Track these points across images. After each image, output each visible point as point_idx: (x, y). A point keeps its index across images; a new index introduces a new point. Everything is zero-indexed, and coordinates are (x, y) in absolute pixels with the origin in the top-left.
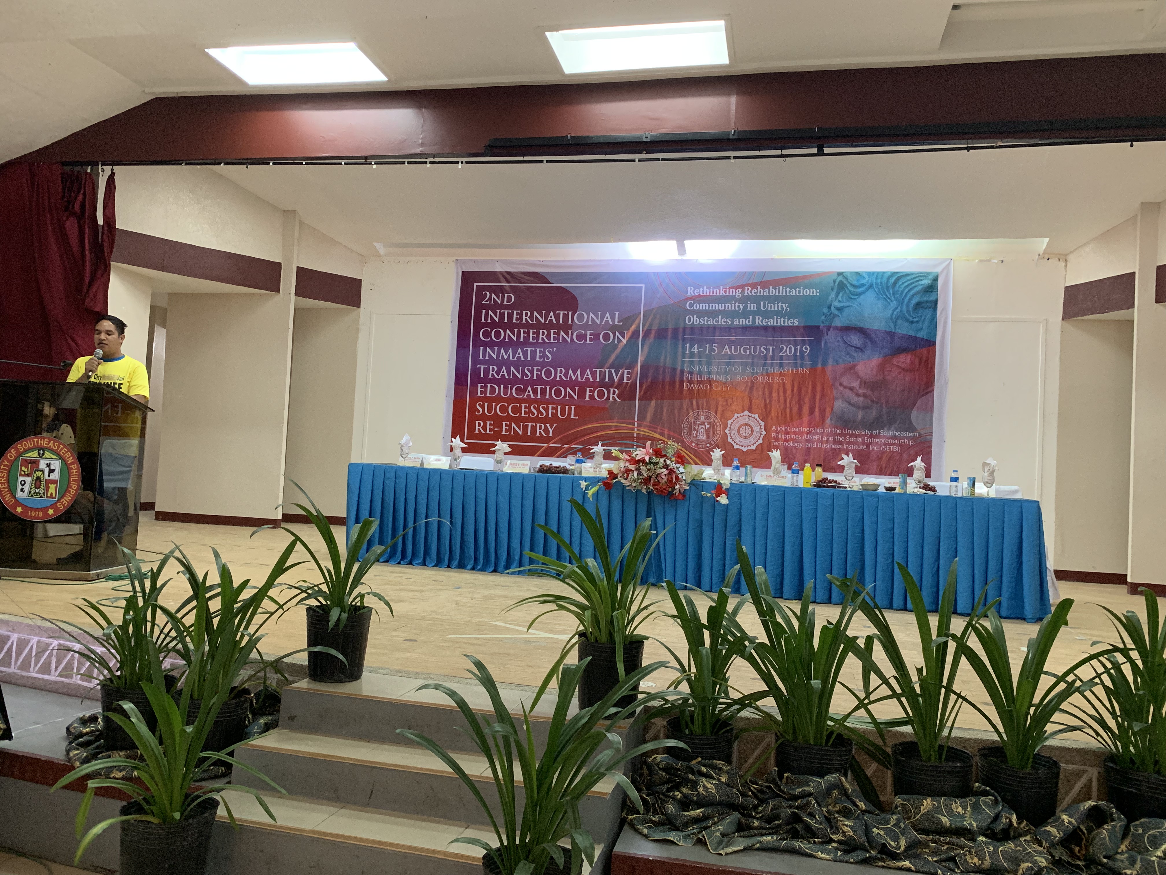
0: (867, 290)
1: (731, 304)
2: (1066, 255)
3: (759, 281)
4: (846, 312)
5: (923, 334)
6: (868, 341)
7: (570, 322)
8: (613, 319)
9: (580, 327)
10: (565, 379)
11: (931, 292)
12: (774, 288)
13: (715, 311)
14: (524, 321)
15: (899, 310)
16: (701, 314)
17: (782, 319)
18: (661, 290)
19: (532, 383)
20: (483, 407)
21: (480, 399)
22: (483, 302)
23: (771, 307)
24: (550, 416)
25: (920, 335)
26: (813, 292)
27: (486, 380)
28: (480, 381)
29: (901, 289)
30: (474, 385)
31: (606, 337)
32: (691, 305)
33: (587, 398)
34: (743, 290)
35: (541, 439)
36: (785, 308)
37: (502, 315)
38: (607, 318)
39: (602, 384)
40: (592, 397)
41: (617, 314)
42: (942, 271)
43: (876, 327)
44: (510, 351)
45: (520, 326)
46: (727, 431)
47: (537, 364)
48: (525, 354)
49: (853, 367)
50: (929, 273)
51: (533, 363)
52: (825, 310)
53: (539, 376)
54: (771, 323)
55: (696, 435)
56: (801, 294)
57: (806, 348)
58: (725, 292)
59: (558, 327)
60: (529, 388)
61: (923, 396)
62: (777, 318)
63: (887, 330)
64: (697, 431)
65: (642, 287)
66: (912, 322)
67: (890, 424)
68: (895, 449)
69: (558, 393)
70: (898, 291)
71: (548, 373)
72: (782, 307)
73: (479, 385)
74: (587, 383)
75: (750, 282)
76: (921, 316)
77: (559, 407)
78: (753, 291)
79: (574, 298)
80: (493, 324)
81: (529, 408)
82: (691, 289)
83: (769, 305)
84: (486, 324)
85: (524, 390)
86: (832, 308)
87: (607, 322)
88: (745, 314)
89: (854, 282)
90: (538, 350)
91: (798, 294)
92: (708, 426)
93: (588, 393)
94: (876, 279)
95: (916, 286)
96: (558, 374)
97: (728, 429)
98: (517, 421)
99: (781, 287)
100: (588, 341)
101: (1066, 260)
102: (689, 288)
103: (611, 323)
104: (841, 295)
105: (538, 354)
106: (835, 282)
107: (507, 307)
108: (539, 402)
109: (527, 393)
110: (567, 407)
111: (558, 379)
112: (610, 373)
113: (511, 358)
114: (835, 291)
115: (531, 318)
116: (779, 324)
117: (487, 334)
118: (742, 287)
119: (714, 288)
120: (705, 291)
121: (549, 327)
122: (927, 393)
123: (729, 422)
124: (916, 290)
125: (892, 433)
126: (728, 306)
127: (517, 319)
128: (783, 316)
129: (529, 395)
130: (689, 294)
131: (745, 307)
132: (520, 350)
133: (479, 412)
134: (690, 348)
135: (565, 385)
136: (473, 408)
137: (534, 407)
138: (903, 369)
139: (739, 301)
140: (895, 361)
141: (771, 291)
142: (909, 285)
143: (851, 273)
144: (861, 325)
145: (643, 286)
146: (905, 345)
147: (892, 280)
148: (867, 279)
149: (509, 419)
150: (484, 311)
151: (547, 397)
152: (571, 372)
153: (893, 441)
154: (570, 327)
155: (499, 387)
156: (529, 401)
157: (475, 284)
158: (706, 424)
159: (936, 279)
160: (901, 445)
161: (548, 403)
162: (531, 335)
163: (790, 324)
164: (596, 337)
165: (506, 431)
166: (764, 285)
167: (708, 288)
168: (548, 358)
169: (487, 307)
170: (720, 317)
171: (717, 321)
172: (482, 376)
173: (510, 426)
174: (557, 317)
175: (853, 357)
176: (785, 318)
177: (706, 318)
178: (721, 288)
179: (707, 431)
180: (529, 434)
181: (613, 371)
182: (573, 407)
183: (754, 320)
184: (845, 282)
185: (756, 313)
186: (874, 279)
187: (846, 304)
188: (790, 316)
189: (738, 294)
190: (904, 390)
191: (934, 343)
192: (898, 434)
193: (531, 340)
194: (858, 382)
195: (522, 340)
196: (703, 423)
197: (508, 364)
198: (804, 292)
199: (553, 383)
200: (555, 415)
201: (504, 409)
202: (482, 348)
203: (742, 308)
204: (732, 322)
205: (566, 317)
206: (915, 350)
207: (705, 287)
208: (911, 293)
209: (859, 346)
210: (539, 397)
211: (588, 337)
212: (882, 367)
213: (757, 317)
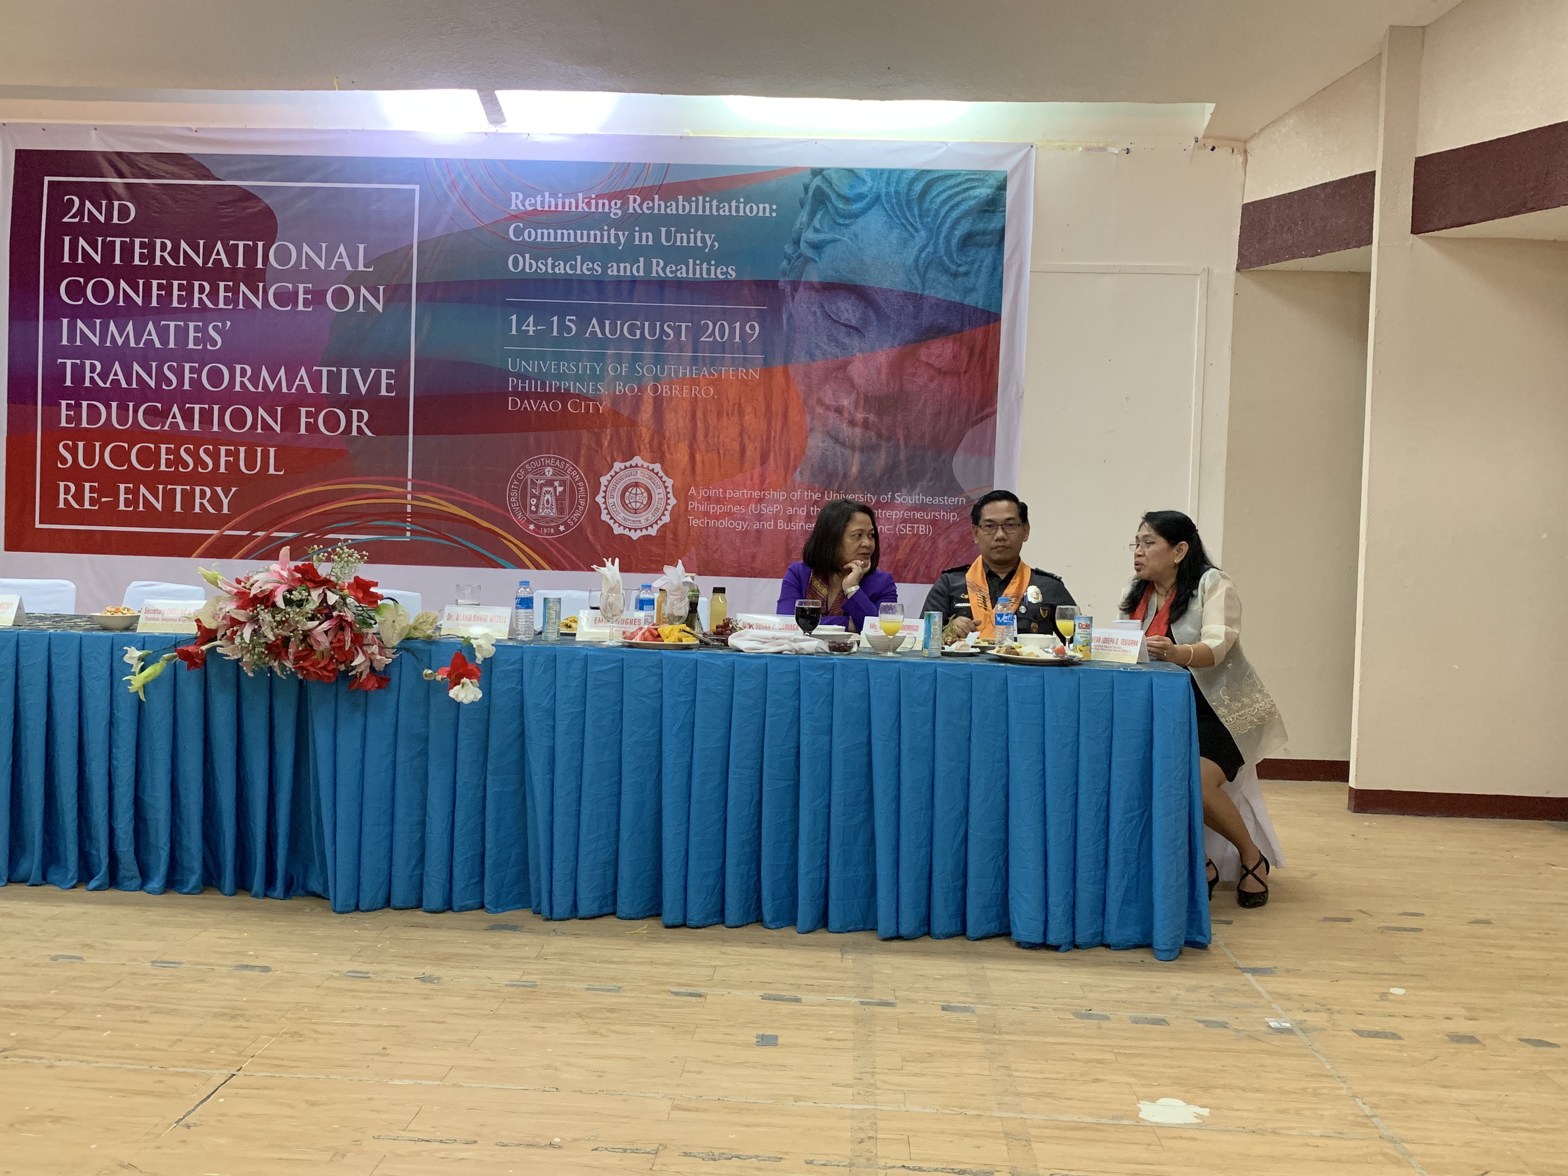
0: (869, 207)
1: (602, 230)
2: (1245, 142)
3: (657, 183)
4: (828, 250)
5: (975, 300)
6: (871, 313)
7: (260, 265)
8: (354, 259)
9: (281, 276)
10: (252, 389)
11: (993, 212)
12: (687, 199)
13: (570, 246)
14: (158, 262)
15: (930, 249)
16: (539, 251)
17: (705, 266)
18: (454, 198)
19: (180, 397)
20: (73, 452)
21: (66, 434)
22: (66, 220)
23: (681, 239)
24: (222, 469)
25: (970, 300)
26: (764, 210)
27: (78, 393)
28: (66, 393)
29: (934, 206)
30: (51, 402)
31: (340, 298)
32: (518, 232)
33: (303, 431)
34: (625, 203)
35: (204, 520)
36: (709, 243)
37: (109, 249)
38: (341, 257)
39: (334, 400)
40: (312, 428)
41: (361, 247)
42: (1015, 169)
43: (886, 285)
44: (130, 327)
45: (150, 272)
46: (599, 499)
47: (190, 356)
48: (163, 333)
49: (843, 367)
50: (988, 173)
51: (182, 354)
52: (789, 249)
53: (196, 383)
54: (682, 274)
55: (537, 506)
56: (741, 213)
57: (752, 328)
58: (588, 204)
59: (233, 274)
60: (175, 409)
61: (975, 423)
62: (695, 264)
63: (908, 289)
64: (538, 498)
65: (414, 190)
66: (956, 275)
67: (913, 481)
68: (922, 529)
69: (238, 419)
70: (928, 210)
71: (215, 377)
72: (703, 239)
73: (64, 403)
74: (302, 398)
75: (639, 185)
76: (973, 262)
77: (242, 449)
78: (645, 206)
79: (268, 214)
80: (89, 269)
81: (176, 453)
82: (517, 197)
83: (679, 235)
84: (73, 269)
85: (164, 414)
86: (803, 245)
87: (340, 265)
88: (632, 253)
89: (846, 191)
90: (191, 325)
91: (734, 213)
92: (560, 489)
93: (303, 420)
94: (888, 184)
95: (963, 200)
96: (238, 379)
97: (602, 494)
98: (152, 481)
99: (701, 198)
100: (301, 307)
101: (1245, 152)
102: (514, 194)
103: (349, 268)
104: (819, 216)
105: (192, 334)
106: (806, 189)
107: (120, 231)
108: (197, 440)
109: (170, 420)
110: (259, 449)
111: (238, 388)
112: (350, 374)
113: (132, 344)
114: (808, 207)
115: (174, 254)
116: (698, 275)
117: (76, 291)
118: (622, 195)
119: (565, 196)
120: (546, 202)
121: (215, 274)
122: (982, 419)
123: (604, 480)
124: (963, 207)
125: (916, 498)
126: (594, 236)
127: (142, 257)
128: (706, 259)
129: (174, 425)
130: (513, 207)
131: (631, 238)
132: (150, 326)
133: (64, 461)
134: (519, 324)
135: (253, 401)
136: (51, 456)
137: (187, 451)
138: (939, 371)
139: (618, 224)
140: (923, 353)
141: (680, 206)
142: (950, 197)
143: (838, 170)
144: (859, 281)
145: (417, 188)
146: (942, 321)
147: (918, 187)
148: (869, 184)
149: (132, 476)
150: (67, 239)
151: (215, 428)
152: (264, 373)
153: (918, 515)
154: (261, 275)
155: (108, 408)
156: (175, 437)
157: (47, 179)
158: (556, 484)
159: (1002, 187)
160: (934, 523)
161: (217, 440)
162: (176, 292)
163: (721, 277)
164: (317, 298)
165: (127, 503)
166: (668, 192)
167: (553, 195)
168: (214, 343)
169: (75, 231)
170: (579, 258)
171: (574, 267)
172: (68, 383)
173: (135, 492)
174: (232, 253)
175: (843, 346)
176: (709, 264)
177: (550, 261)
178: (581, 195)
179: (559, 499)
180: (178, 509)
181: (356, 371)
182: (272, 451)
183: (648, 267)
184: (828, 190)
185: (648, 252)
186: (883, 185)
187: (829, 236)
188: (721, 258)
189: (616, 212)
190: (939, 413)
191: (997, 318)
192: (928, 500)
193: (175, 304)
194: (853, 396)
195: (154, 303)
196: (550, 483)
197: (125, 354)
198: (745, 210)
199: (227, 398)
200: (232, 466)
201: (120, 456)
202: (65, 321)
203: (623, 240)
204: (605, 268)
205: (250, 252)
206: (960, 331)
207: (547, 194)
208: (955, 214)
209: (854, 322)
210: (196, 427)
211: (301, 296)
212: (897, 367)
213: (654, 261)
